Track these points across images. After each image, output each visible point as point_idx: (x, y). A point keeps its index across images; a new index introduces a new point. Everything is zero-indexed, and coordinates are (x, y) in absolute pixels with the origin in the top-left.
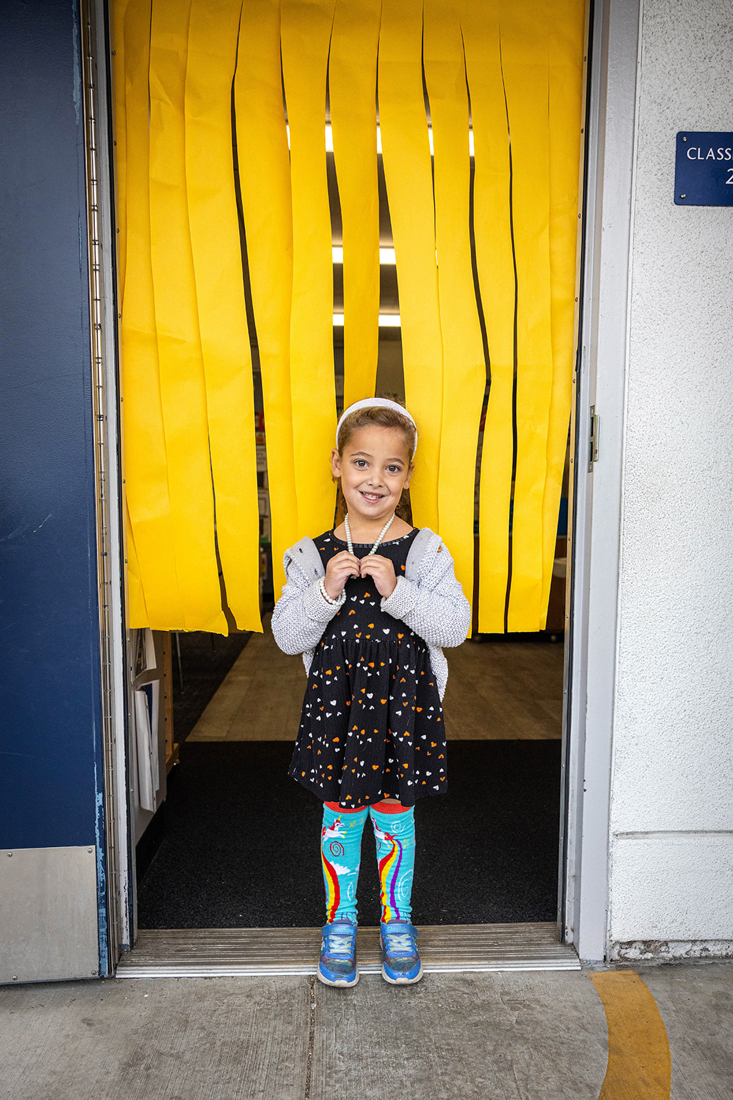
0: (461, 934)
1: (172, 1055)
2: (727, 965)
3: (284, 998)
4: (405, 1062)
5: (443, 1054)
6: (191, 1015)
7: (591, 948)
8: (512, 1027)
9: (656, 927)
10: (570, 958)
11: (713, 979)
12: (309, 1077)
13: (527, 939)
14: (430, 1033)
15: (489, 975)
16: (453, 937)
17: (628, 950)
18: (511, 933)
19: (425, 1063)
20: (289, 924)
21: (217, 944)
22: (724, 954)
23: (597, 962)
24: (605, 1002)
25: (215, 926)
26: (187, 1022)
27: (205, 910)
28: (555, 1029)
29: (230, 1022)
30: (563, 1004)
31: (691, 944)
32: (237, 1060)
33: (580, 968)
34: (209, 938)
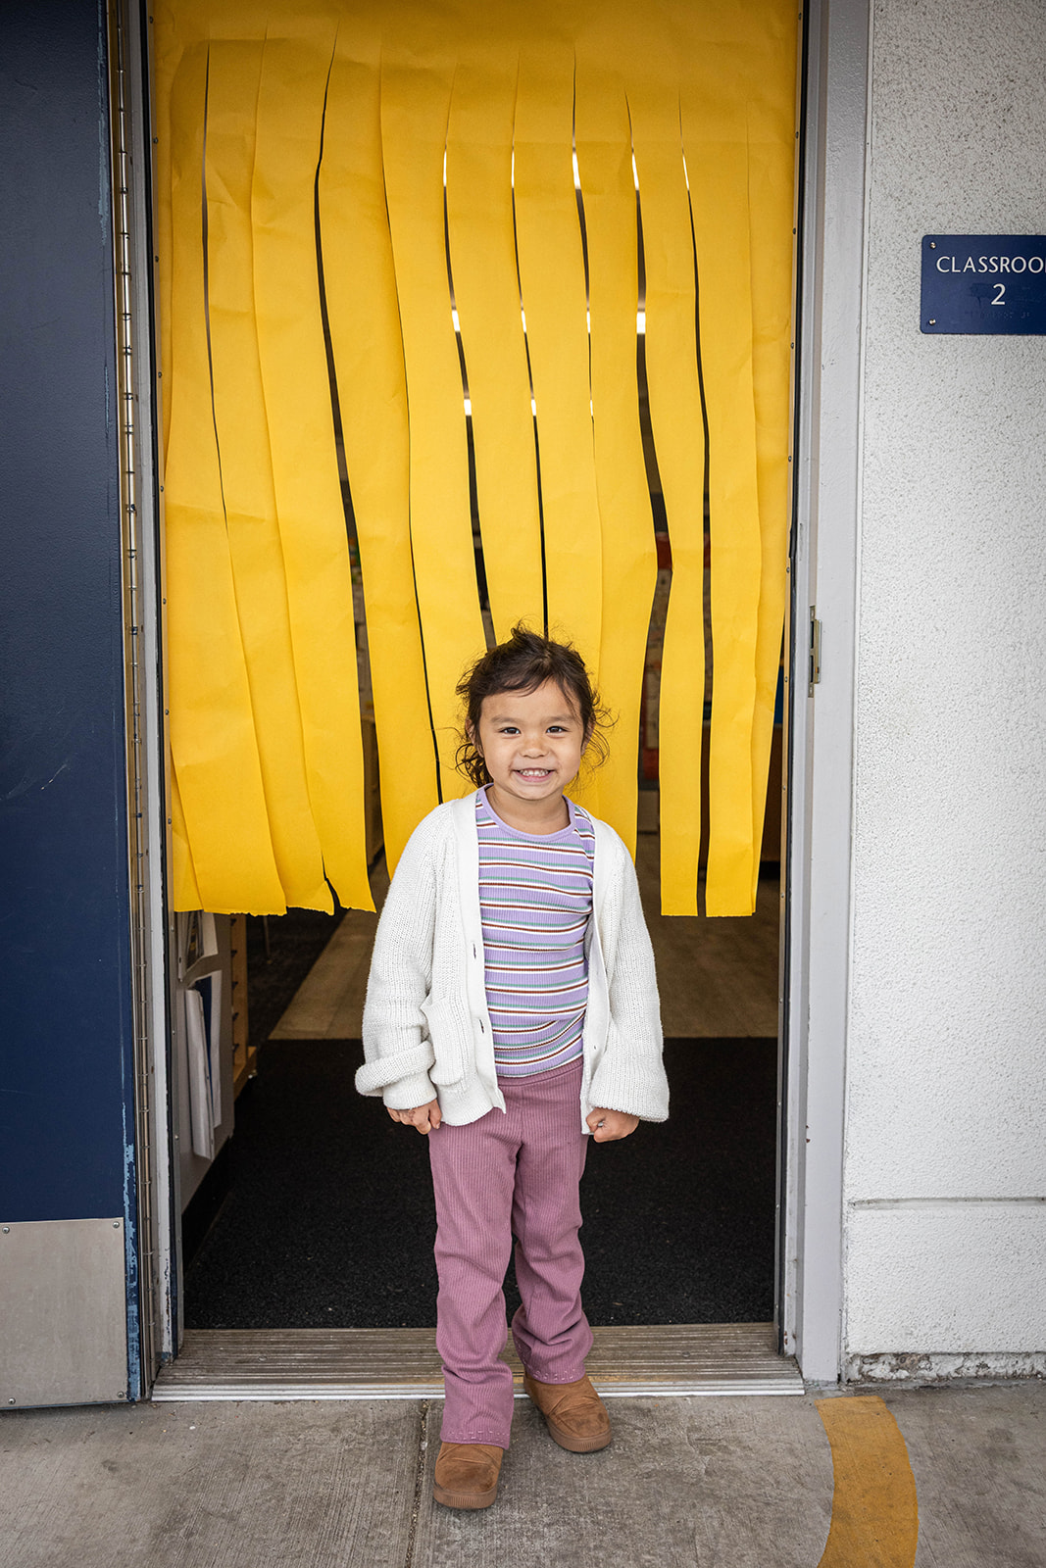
0: (637, 1340)
1: (223, 1516)
2: (1014, 1388)
3: (383, 1433)
4: (546, 1530)
5: (600, 1518)
6: (253, 1458)
7: (819, 1363)
8: (700, 1480)
9: (911, 1334)
10: (789, 1378)
11: (990, 1410)
12: (411, 1549)
13: (730, 1349)
14: (583, 1487)
15: (674, 1401)
16: (626, 1344)
17: (873, 1367)
18: (709, 1338)
19: (573, 1532)
20: (396, 1323)
21: (295, 1352)
22: (1010, 1372)
23: (828, 1383)
24: (834, 1444)
25: (293, 1325)
26: (247, 1466)
27: (281, 1301)
28: (759, 1483)
29: (306, 1468)
30: (774, 1446)
31: (962, 1359)
32: (311, 1525)
33: (803, 1392)
34: (284, 1343)
